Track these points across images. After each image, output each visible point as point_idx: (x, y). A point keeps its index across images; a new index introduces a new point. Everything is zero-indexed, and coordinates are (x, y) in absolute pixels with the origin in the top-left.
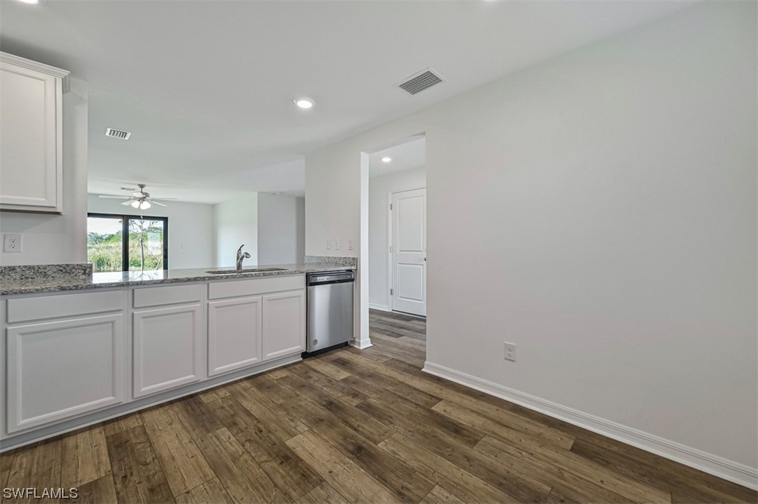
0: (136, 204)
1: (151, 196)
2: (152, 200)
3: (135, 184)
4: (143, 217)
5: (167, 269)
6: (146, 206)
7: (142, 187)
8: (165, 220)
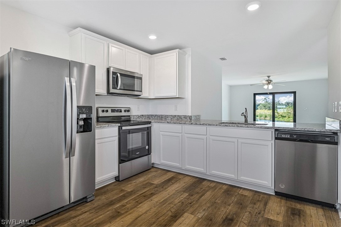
0: (266, 87)
1: (274, 81)
2: (274, 83)
3: (266, 76)
4: (270, 93)
5: (296, 122)
6: (271, 87)
7: (269, 77)
8: (294, 93)
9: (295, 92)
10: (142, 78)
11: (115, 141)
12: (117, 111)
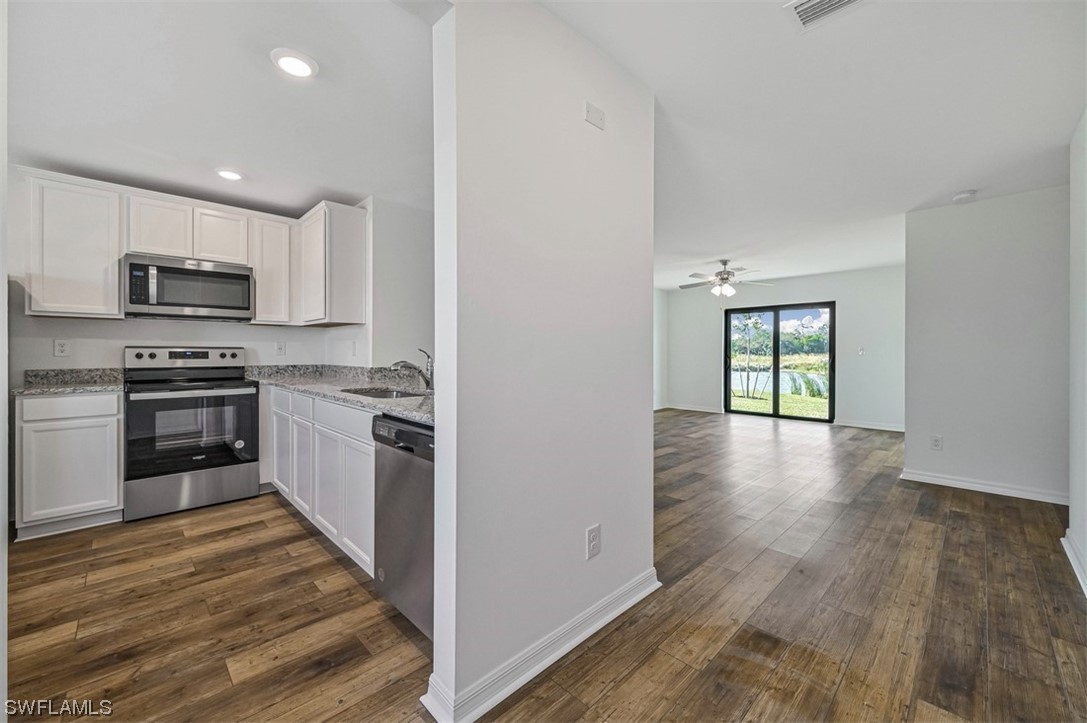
7: (725, 263)
8: (831, 305)
9: (834, 303)
10: (248, 276)
11: (106, 426)
12: (195, 355)
